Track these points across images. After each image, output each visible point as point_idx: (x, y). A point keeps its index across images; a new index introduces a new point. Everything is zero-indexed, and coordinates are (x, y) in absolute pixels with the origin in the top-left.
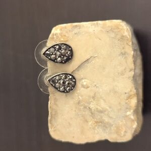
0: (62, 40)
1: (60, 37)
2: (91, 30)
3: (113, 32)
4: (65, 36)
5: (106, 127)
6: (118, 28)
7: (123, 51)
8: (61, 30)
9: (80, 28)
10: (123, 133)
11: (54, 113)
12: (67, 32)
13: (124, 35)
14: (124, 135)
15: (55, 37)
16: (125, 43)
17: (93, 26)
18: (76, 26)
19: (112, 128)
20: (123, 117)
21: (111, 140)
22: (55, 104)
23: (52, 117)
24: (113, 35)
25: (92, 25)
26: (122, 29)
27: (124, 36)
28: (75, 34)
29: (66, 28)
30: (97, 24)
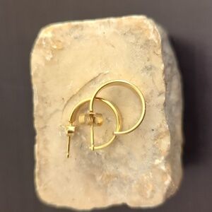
0: (55, 47)
1: (51, 43)
2: (99, 32)
3: (132, 34)
4: (60, 41)
5: (124, 185)
6: (140, 28)
7: (148, 64)
8: (53, 32)
9: (82, 29)
10: (149, 193)
11: (43, 162)
12: (62, 36)
13: (150, 38)
14: (152, 197)
15: (44, 43)
16: (152, 51)
17: (103, 27)
18: (77, 26)
19: (133, 186)
20: (149, 168)
21: (131, 204)
22: (46, 148)
23: (40, 168)
24: (132, 40)
25: (100, 25)
26: (146, 30)
27: (149, 40)
28: (76, 38)
29: (60, 29)
30: (109, 22)
